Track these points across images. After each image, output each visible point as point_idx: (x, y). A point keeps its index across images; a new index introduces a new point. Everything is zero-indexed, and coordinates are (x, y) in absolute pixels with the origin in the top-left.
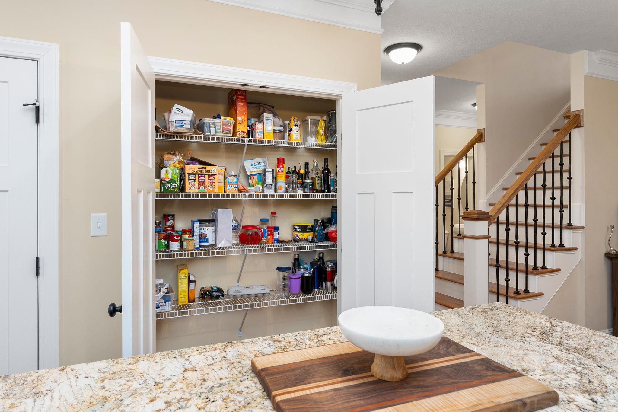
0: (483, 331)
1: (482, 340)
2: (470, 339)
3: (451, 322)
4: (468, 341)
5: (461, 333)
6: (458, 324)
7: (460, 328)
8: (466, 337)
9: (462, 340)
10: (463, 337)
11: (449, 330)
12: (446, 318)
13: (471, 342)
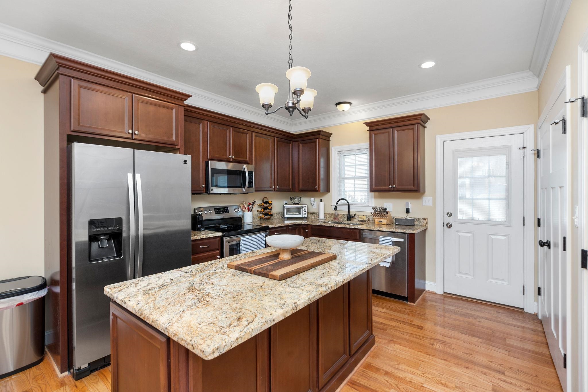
0: (248, 294)
1: (250, 287)
2: (258, 286)
3: (272, 298)
4: (258, 285)
5: (263, 289)
6: (266, 297)
7: (263, 294)
8: (260, 287)
9: (262, 285)
10: (262, 287)
11: (271, 290)
12: (276, 301)
13: (257, 285)
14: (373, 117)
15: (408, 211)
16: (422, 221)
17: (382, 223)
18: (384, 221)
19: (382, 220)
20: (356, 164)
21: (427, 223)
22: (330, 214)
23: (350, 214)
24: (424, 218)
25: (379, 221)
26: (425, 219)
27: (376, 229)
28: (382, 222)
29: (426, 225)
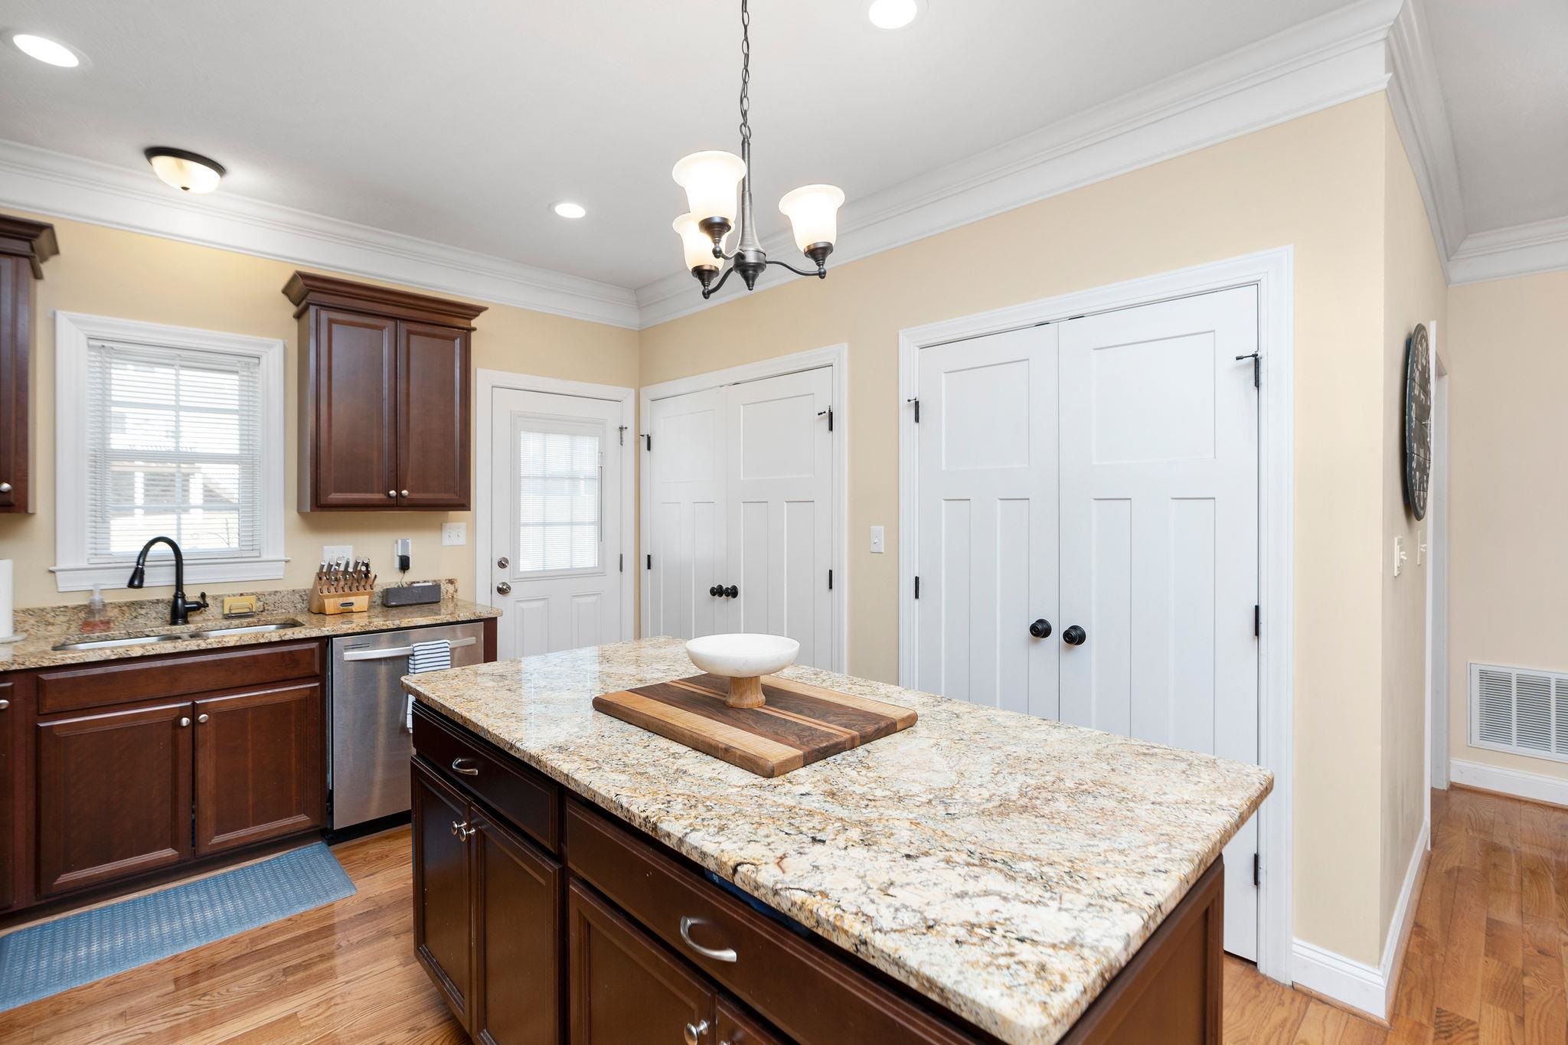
14: (316, 260)
15: (404, 564)
16: (444, 587)
17: (354, 608)
18: (360, 601)
19: (351, 599)
20: (181, 404)
21: (456, 591)
22: (43, 610)
23: (183, 597)
24: (450, 578)
25: (343, 605)
26: (451, 582)
27: (392, 627)
28: (352, 604)
29: (455, 596)
